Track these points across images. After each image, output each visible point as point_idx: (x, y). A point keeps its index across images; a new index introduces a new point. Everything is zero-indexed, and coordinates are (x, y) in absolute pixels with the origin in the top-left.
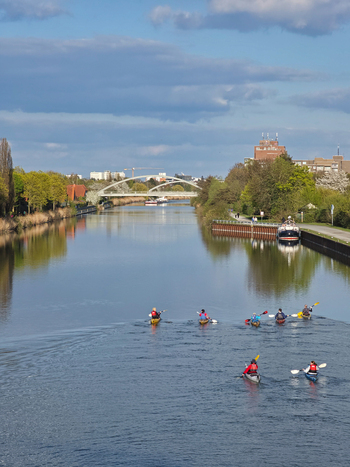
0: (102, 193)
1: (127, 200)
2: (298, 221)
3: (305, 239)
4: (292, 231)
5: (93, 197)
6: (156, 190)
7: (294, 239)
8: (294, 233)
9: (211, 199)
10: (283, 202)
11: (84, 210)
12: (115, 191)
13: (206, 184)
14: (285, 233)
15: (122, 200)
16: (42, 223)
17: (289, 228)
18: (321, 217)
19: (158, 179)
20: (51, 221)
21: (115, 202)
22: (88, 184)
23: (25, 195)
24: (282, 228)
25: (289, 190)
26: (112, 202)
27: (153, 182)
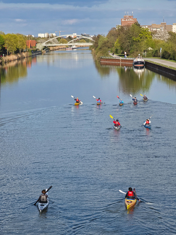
0: (44, 44)
1: (57, 48)
2: (143, 57)
3: (147, 65)
4: (141, 62)
5: (40, 47)
6: (71, 42)
7: (142, 65)
8: (142, 63)
9: (99, 46)
10: (136, 47)
11: (35, 53)
12: (51, 43)
13: (97, 38)
14: (137, 63)
15: (54, 48)
16: (14, 60)
17: (139, 60)
18: (155, 55)
19: (73, 36)
20: (19, 59)
21: (51, 48)
22: (37, 40)
23: (5, 46)
24: (135, 60)
25: (139, 41)
26: (49, 49)
27: (70, 38)
